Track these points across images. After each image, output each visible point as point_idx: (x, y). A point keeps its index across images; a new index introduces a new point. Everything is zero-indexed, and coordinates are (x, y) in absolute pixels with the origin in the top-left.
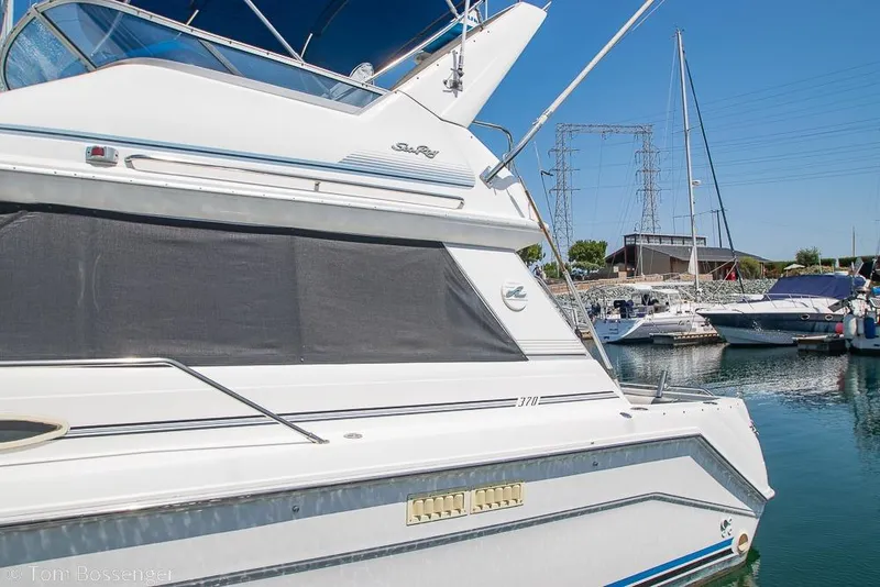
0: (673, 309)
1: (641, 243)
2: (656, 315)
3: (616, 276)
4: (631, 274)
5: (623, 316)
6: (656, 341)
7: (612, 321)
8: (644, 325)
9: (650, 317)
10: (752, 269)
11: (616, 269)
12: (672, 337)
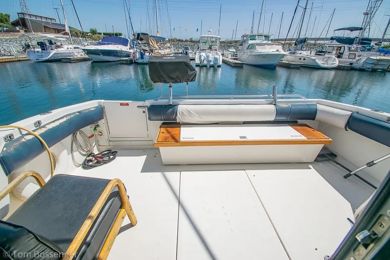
0: (65, 47)
1: (27, 17)
2: (59, 49)
3: (19, 31)
4: (26, 31)
5: (42, 50)
6: (63, 61)
7: (38, 52)
8: (55, 54)
9: (57, 50)
10: (76, 33)
11: (18, 28)
12: (70, 59)
